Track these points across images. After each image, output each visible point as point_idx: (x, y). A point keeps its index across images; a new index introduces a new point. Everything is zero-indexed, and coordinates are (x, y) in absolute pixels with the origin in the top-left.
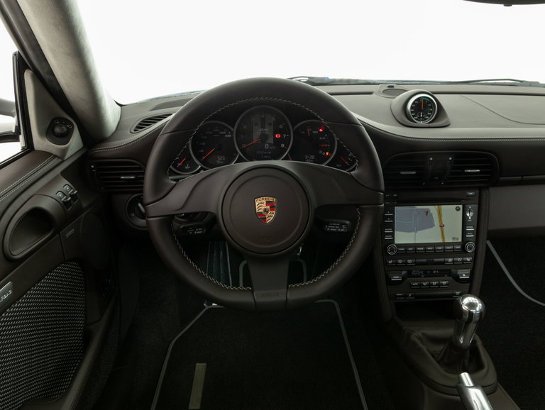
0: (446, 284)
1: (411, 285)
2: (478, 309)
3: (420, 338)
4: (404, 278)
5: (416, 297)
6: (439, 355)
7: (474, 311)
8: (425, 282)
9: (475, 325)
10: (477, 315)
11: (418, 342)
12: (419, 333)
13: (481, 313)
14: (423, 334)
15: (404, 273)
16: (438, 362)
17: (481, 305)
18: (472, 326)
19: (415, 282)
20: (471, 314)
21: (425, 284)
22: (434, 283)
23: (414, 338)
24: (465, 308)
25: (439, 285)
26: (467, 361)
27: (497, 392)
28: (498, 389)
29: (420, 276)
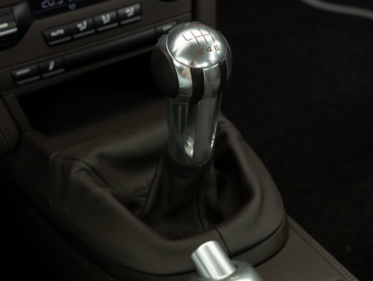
0: (136, 14)
1: (47, 39)
2: (213, 57)
3: (94, 172)
4: (23, 26)
5: (68, 66)
6: (147, 196)
7: (205, 64)
8: (80, 20)
9: (214, 100)
10: (214, 75)
11: (89, 182)
12: (91, 159)
13: (222, 65)
14: (102, 157)
15: (19, 10)
16: (146, 219)
17: (218, 43)
18: (207, 106)
19: (55, 28)
20: (197, 75)
21: (82, 26)
22: (106, 18)
23: (79, 175)
24: (180, 62)
25: (118, 19)
26: (212, 192)
27: (290, 243)
28: (292, 235)
29: (64, 9)
